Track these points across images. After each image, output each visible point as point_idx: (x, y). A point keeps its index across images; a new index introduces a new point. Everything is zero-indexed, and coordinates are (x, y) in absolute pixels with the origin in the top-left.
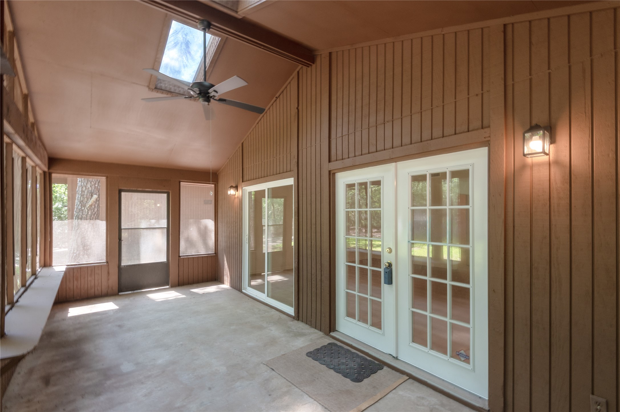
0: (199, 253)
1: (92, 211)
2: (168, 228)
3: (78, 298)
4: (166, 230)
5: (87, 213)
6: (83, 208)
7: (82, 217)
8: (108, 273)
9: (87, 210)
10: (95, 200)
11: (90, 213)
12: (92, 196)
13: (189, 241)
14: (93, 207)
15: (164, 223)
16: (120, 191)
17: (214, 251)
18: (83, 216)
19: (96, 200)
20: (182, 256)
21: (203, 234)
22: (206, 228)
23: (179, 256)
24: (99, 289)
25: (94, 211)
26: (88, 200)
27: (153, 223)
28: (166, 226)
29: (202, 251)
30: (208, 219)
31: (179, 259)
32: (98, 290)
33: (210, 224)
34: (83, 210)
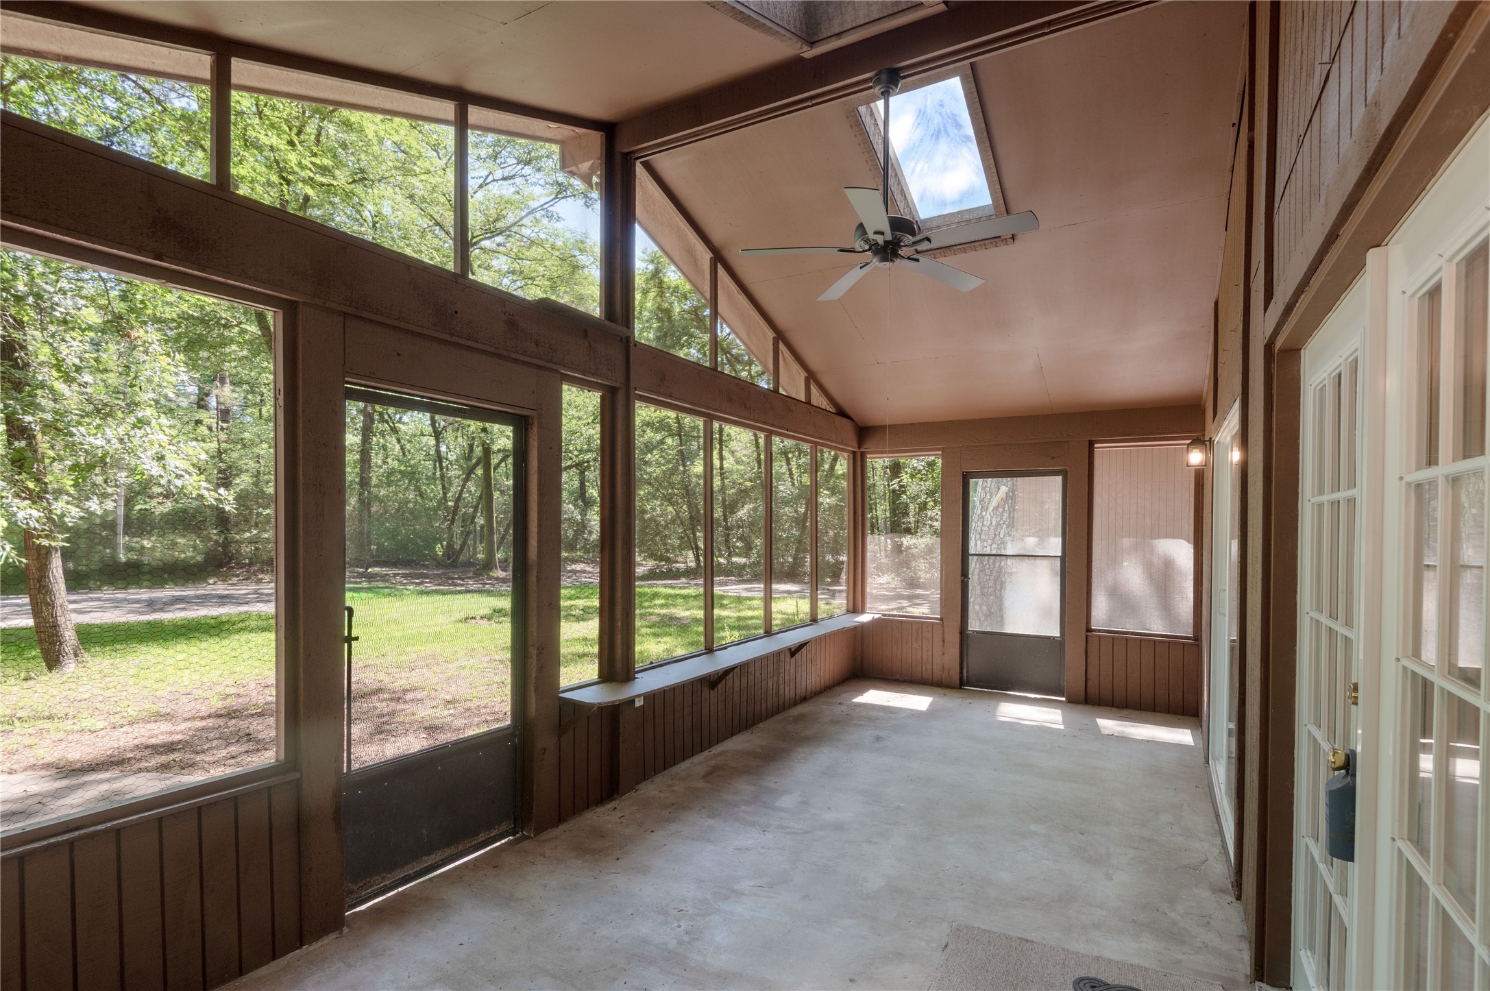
0: (1147, 629)
1: (999, 519)
2: (1063, 558)
3: (898, 677)
4: (1058, 562)
5: (989, 523)
6: (984, 514)
7: (982, 530)
8: (943, 641)
9: (989, 517)
10: (1004, 495)
11: (994, 523)
12: (999, 489)
13: (1117, 595)
14: (1001, 510)
15: (1055, 545)
16: (966, 478)
17: (1191, 630)
18: (984, 529)
19: (1007, 494)
20: (1094, 630)
21: (1162, 578)
22: (1168, 564)
23: (1089, 630)
24: (929, 667)
25: (1002, 519)
26: (991, 497)
27: (1030, 543)
28: (1060, 554)
29: (1157, 627)
30: (1174, 537)
31: (1087, 636)
32: (926, 670)
33: (1181, 552)
34: (983, 517)
